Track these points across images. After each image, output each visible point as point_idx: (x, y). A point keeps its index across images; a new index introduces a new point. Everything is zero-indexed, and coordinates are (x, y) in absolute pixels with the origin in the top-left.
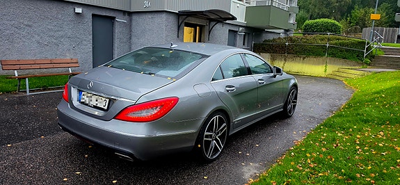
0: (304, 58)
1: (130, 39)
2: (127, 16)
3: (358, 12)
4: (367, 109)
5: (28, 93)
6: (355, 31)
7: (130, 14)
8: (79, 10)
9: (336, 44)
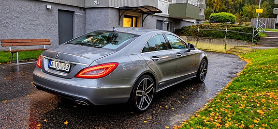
0: (210, 39)
1: (85, 26)
2: (82, 11)
3: (247, 8)
4: (257, 75)
5: (18, 64)
6: (246, 21)
7: (84, 9)
8: (49, 7)
9: (232, 30)
